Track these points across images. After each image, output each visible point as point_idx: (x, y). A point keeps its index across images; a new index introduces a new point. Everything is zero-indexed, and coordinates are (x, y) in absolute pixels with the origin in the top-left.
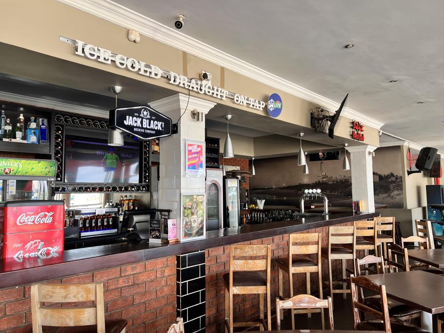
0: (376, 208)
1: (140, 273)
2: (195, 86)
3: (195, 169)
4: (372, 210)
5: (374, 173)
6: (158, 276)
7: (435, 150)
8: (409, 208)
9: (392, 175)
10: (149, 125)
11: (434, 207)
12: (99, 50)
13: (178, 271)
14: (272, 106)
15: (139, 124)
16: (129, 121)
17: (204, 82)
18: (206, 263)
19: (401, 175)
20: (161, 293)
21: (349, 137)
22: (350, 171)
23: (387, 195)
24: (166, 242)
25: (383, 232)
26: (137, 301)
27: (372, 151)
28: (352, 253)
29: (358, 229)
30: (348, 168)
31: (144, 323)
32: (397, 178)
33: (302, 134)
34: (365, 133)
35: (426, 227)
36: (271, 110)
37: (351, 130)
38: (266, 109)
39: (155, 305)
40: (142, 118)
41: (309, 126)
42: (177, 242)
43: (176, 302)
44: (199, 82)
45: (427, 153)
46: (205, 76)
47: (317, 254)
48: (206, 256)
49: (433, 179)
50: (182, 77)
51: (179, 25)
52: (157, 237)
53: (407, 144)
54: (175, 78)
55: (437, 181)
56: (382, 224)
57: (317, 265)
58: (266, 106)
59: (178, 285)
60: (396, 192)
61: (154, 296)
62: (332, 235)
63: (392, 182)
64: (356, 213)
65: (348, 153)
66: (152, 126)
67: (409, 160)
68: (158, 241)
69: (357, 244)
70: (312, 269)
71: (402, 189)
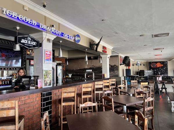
0: (110, 77)
1: (27, 99)
2: (49, 29)
3: (48, 60)
4: (109, 77)
5: (109, 65)
6: (34, 100)
7: (129, 57)
8: (120, 77)
9: (115, 65)
10: (31, 43)
11: (128, 76)
12: (12, 13)
13: (42, 99)
14: (77, 39)
15: (27, 42)
16: (23, 41)
17: (52, 28)
18: (52, 96)
19: (118, 65)
20: (35, 107)
21: (102, 52)
22: (102, 63)
23: (113, 72)
24: (37, 88)
25: (112, 84)
26: (26, 110)
27: (109, 57)
28: (102, 91)
29: (104, 83)
30: (101, 62)
31: (28, 118)
32: (117, 67)
33: (86, 50)
34: (107, 50)
35: (125, 82)
36: (77, 40)
37: (103, 49)
38: (75, 40)
39: (33, 111)
40: (28, 40)
41: (89, 47)
42: (41, 88)
43: (41, 110)
44: (51, 28)
45: (126, 58)
46: (53, 26)
47: (91, 91)
48: (52, 93)
49: (128, 67)
50: (44, 25)
51: (44, 6)
52: (33, 86)
53: (120, 55)
54: (42, 26)
55: (129, 68)
56: (112, 81)
57: (91, 95)
58: (75, 39)
59: (42, 104)
60: (116, 71)
61: (32, 108)
62: (96, 85)
63: (115, 68)
64: (103, 78)
65: (101, 57)
66: (32, 44)
67: (121, 60)
68: (34, 88)
69: (104, 88)
70: (90, 96)
71: (118, 70)
